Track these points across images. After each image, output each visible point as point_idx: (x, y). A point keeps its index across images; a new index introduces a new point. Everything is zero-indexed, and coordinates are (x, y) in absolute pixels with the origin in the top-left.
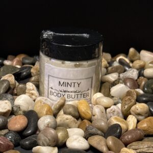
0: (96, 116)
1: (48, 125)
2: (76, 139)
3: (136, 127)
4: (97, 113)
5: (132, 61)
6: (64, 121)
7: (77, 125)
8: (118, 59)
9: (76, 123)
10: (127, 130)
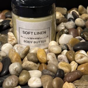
0: (49, 61)
1: (16, 69)
2: (35, 80)
3: (77, 69)
4: (50, 59)
5: (81, 14)
6: (27, 66)
7: (37, 68)
8: (71, 12)
9: (36, 67)
10: (70, 72)
